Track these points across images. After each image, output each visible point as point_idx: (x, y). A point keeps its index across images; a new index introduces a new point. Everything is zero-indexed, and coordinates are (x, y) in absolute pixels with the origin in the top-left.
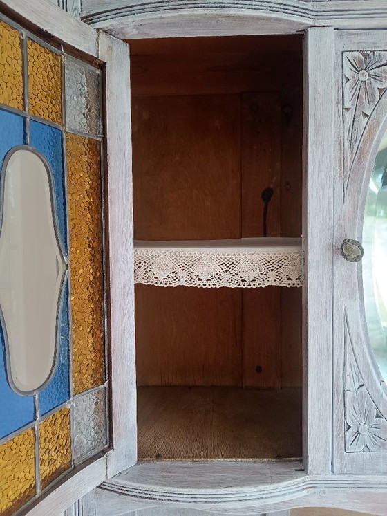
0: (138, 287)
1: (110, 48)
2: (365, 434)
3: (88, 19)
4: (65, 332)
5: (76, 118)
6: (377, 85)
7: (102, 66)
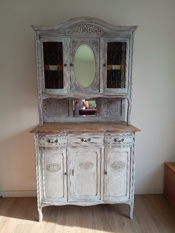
2: (75, 88)
6: (75, 45)
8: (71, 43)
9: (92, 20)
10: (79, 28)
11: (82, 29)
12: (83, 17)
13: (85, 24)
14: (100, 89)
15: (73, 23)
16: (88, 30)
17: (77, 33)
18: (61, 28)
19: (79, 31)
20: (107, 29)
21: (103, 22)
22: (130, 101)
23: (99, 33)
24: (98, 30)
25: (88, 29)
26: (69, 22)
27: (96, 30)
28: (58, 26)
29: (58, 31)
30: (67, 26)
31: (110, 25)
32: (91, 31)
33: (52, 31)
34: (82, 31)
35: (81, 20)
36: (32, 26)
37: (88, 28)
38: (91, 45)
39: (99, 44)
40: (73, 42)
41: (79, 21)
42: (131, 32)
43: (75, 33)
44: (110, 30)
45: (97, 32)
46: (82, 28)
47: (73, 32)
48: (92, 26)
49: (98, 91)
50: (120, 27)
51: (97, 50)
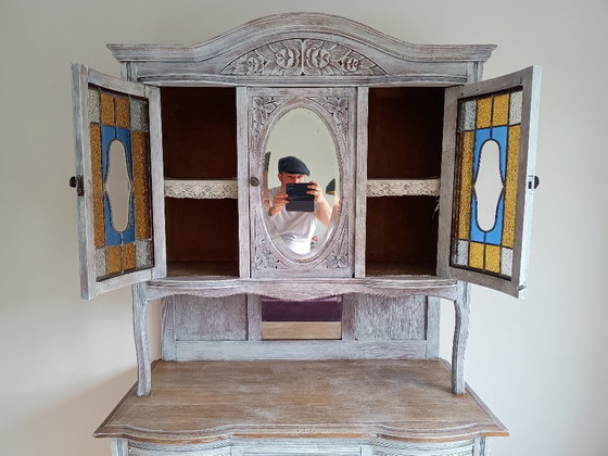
0: (167, 199)
1: (150, 92)
2: (265, 261)
3: (139, 80)
4: (132, 212)
5: (136, 124)
6: (267, 111)
7: (147, 100)
8: (255, 105)
9: (329, 23)
10: (283, 52)
11: (291, 55)
12: (297, 14)
13: (303, 40)
14: (354, 265)
15: (259, 35)
16: (315, 61)
17: (275, 71)
18: (217, 54)
19: (282, 64)
20: (382, 54)
21: (370, 30)
22: (462, 310)
23: (354, 68)
24: (351, 60)
25: (315, 54)
26: (243, 32)
27: (343, 59)
28: (208, 47)
29: (206, 65)
30: (240, 46)
31: (395, 42)
32: (323, 64)
33: (183, 64)
34: (294, 64)
35: (287, 23)
36: (114, 48)
37: (312, 51)
38: (325, 113)
39: (352, 107)
40: (262, 101)
41: (283, 28)
42: (470, 66)
43: (266, 71)
44: (391, 61)
45: (346, 66)
46: (294, 51)
47: (260, 67)
48: (327, 44)
49: (348, 271)
50: (431, 48)
51: (346, 131)
